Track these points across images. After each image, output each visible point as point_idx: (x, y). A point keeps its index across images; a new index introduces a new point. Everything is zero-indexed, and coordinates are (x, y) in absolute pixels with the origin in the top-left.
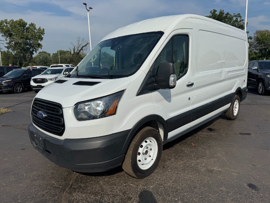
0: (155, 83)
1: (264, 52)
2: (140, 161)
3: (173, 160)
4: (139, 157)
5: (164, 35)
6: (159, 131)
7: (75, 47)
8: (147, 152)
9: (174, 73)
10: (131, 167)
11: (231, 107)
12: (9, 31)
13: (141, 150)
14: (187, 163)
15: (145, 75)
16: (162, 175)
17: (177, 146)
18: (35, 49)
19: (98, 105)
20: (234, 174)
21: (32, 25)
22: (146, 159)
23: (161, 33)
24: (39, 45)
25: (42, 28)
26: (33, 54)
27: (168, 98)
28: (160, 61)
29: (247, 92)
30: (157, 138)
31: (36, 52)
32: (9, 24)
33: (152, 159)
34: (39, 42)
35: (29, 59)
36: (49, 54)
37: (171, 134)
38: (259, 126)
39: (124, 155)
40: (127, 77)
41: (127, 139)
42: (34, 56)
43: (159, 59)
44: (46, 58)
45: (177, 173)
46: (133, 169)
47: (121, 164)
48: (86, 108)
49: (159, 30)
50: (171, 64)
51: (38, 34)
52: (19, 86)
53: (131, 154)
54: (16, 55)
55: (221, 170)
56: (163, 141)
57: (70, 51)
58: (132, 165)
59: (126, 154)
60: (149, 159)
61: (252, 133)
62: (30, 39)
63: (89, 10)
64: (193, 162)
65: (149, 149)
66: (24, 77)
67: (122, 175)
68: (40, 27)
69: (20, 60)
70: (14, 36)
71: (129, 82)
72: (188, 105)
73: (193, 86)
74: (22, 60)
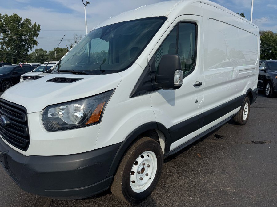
0: (155, 81)
1: (266, 53)
2: (133, 182)
3: (176, 176)
4: (132, 178)
5: (167, 20)
6: (159, 142)
7: (72, 45)
8: (143, 170)
9: (179, 69)
10: (122, 191)
11: (241, 111)
12: (3, 26)
13: (135, 168)
14: (192, 181)
15: (142, 71)
16: (163, 198)
17: (180, 158)
18: (30, 46)
19: (77, 110)
20: (252, 197)
21: (27, 20)
22: (142, 179)
23: (164, 19)
24: (35, 42)
25: (37, 24)
26: (28, 51)
27: (171, 100)
28: (162, 52)
29: (257, 94)
30: (157, 151)
31: (31, 49)
32: (3, 19)
33: (150, 178)
34: (35, 38)
35: (23, 56)
36: (46, 52)
37: (174, 145)
38: (272, 133)
39: (112, 176)
40: (118, 72)
41: (115, 157)
42: (29, 53)
43: (161, 51)
44: (43, 56)
45: (181, 196)
46: (124, 194)
47: (108, 188)
48: (61, 113)
49: (161, 15)
50: (177, 56)
51: (33, 30)
52: (7, 84)
53: (122, 175)
54: (10, 52)
55: (235, 191)
56: (164, 153)
57: (67, 48)
58: (123, 189)
59: (114, 175)
60: (146, 178)
61: (266, 141)
62: (25, 35)
63: (86, 5)
64: (201, 180)
65: (146, 165)
66: (14, 74)
67: (111, 197)
68: (36, 23)
69: (15, 57)
70: (8, 32)
71: (120, 79)
72: (195, 109)
73: (202, 87)
74: (17, 57)
